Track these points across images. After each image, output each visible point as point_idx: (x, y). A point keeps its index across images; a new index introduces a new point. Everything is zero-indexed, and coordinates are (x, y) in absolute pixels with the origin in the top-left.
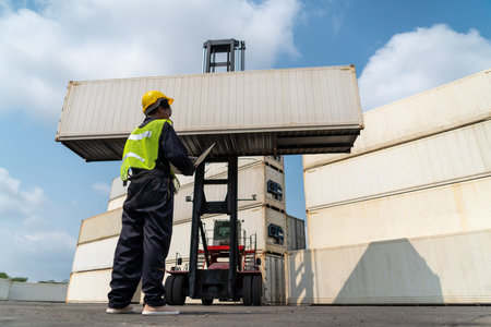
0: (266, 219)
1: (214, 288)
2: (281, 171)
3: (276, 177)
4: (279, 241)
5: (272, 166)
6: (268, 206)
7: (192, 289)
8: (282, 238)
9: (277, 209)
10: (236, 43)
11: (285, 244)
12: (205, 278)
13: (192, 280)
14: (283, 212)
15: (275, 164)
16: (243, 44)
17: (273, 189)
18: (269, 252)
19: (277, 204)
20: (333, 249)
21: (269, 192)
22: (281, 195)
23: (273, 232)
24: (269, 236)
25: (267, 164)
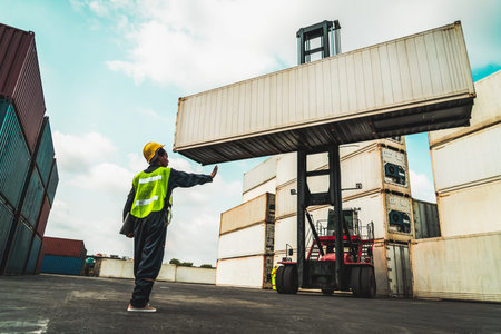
0: (386, 205)
1: (324, 279)
2: (402, 152)
3: (395, 159)
4: (404, 228)
5: (390, 147)
6: (387, 191)
7: (301, 279)
8: (409, 225)
9: (400, 194)
10: (329, 24)
11: (413, 232)
12: (314, 269)
13: (300, 270)
14: (407, 196)
15: (394, 144)
16: (337, 23)
17: (394, 172)
18: (391, 241)
19: (400, 188)
20: (465, 237)
21: (387, 176)
22: (404, 178)
23: (396, 219)
24: (391, 224)
25: (383, 145)
